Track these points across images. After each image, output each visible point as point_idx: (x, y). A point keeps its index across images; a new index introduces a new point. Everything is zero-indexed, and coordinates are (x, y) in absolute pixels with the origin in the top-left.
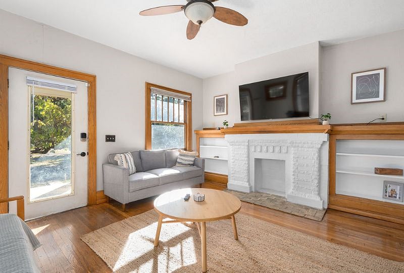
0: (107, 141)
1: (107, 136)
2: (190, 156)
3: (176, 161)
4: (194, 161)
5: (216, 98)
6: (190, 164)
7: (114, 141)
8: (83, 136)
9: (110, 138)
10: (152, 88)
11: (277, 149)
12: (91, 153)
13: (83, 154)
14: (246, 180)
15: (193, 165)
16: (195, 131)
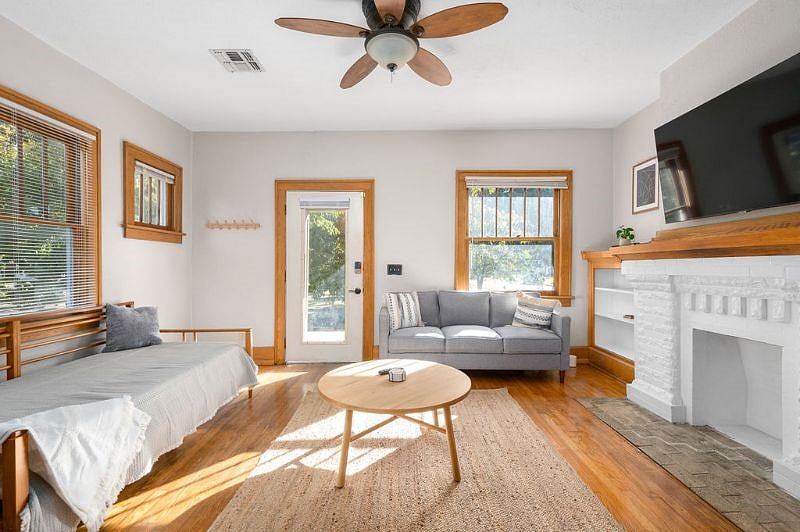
0: (390, 273)
1: (390, 266)
2: (541, 308)
3: (512, 316)
4: (551, 319)
5: (637, 169)
6: (538, 325)
7: (399, 273)
8: (358, 265)
9: (395, 270)
10: (467, 178)
11: (754, 307)
12: (367, 291)
13: (358, 292)
14: (669, 386)
15: (549, 327)
16: (583, 253)
